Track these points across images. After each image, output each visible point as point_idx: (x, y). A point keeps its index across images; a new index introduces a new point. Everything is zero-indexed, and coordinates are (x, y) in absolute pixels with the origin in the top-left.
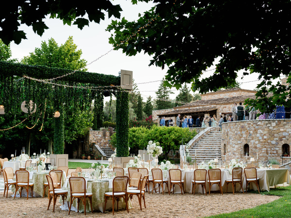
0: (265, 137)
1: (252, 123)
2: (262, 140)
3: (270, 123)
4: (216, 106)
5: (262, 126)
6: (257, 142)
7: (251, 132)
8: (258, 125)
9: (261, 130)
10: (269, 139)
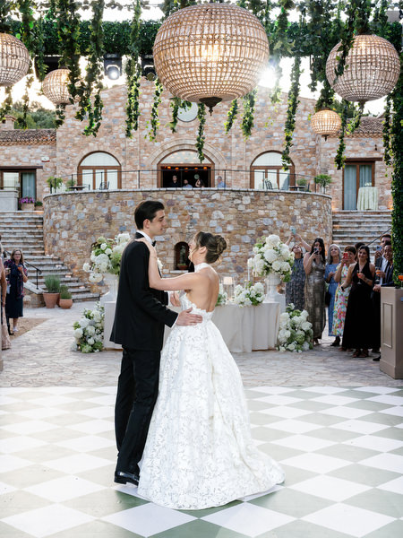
0: (230, 228)
1: (197, 196)
3: (240, 198)
5: (222, 202)
7: (196, 216)
8: (212, 201)
9: (220, 213)
10: (238, 231)
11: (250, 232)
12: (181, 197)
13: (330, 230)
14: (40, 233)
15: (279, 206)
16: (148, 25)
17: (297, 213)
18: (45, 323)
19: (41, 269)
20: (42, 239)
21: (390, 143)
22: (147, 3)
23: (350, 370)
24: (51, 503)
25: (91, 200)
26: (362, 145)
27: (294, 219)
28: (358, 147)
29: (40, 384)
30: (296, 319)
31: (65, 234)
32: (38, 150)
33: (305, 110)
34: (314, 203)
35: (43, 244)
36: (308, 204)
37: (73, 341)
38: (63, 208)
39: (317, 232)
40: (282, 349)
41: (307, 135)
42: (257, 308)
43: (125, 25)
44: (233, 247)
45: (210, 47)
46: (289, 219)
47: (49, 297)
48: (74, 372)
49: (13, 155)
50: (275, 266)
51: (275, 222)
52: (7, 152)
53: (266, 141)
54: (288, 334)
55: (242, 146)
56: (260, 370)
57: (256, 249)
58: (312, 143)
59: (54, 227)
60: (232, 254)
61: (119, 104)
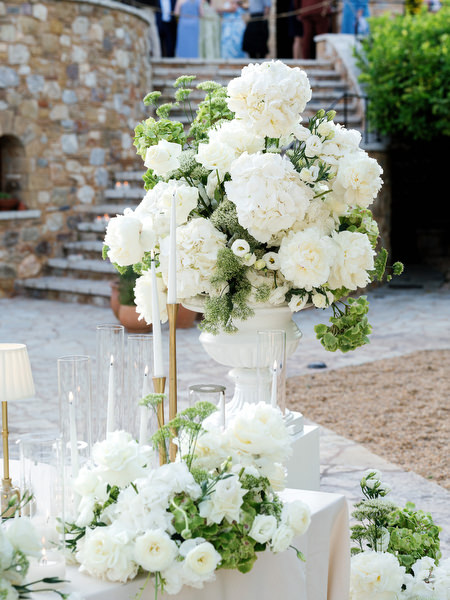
15: (32, 32)
17: (79, 55)
27: (72, 71)
34: (120, 33)
36: (106, 34)
39: (126, 110)
46: (60, 71)
51: (23, 79)
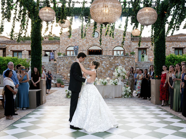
0: (107, 66)
1: (99, 57)
2: (106, 68)
3: (110, 58)
4: (5, 45)
5: (106, 59)
6: (102, 69)
8: (103, 59)
9: (105, 62)
10: (110, 67)
11: (113, 67)
12: (94, 58)
13: (135, 67)
14: (55, 68)
15: (121, 60)
16: (87, 8)
17: (126, 62)
18: (57, 91)
19: (56, 77)
20: (56, 69)
21: (153, 40)
22: (87, 2)
23: (142, 102)
24: (62, 134)
25: (70, 58)
26: (143, 44)
27: (125, 63)
28: (142, 45)
29: (57, 106)
30: (127, 89)
31: (62, 68)
32: (55, 46)
33: (127, 35)
34: (131, 59)
35: (56, 70)
36: (129, 60)
37: (65, 95)
38: (62, 61)
40: (123, 97)
41: (128, 42)
42: (116, 86)
43: (80, 8)
44: (108, 71)
45: (106, 8)
47: (58, 84)
48: (66, 103)
49: (48, 47)
50: (121, 75)
52: (46, 46)
53: (117, 43)
54: (125, 93)
55: (110, 44)
56: (117, 102)
57: (116, 70)
58: (130, 44)
59: (59, 66)
60: (108, 73)
61: (77, 33)
